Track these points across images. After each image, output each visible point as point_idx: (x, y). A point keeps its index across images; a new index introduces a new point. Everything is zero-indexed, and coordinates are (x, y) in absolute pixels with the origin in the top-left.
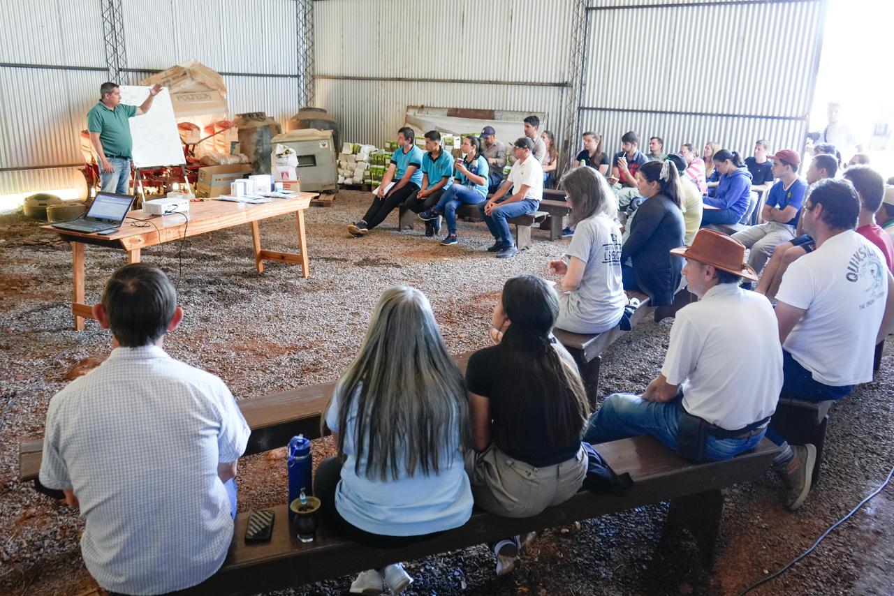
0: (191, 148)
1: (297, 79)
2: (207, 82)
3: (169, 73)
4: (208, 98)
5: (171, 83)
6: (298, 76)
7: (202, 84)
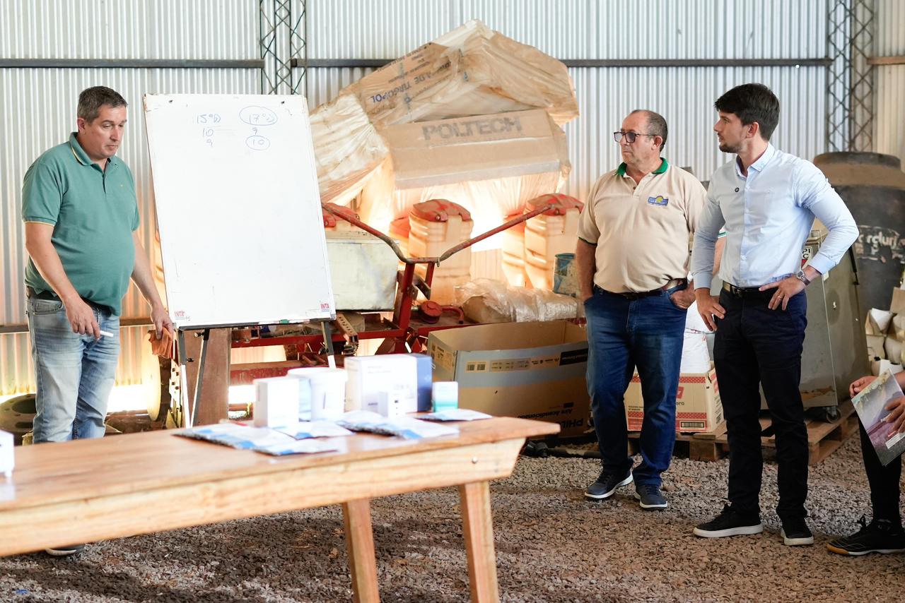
0: (421, 269)
1: (822, 70)
2: (510, 87)
3: (410, 64)
4: (514, 128)
5: (411, 93)
6: (826, 62)
7: (495, 90)
